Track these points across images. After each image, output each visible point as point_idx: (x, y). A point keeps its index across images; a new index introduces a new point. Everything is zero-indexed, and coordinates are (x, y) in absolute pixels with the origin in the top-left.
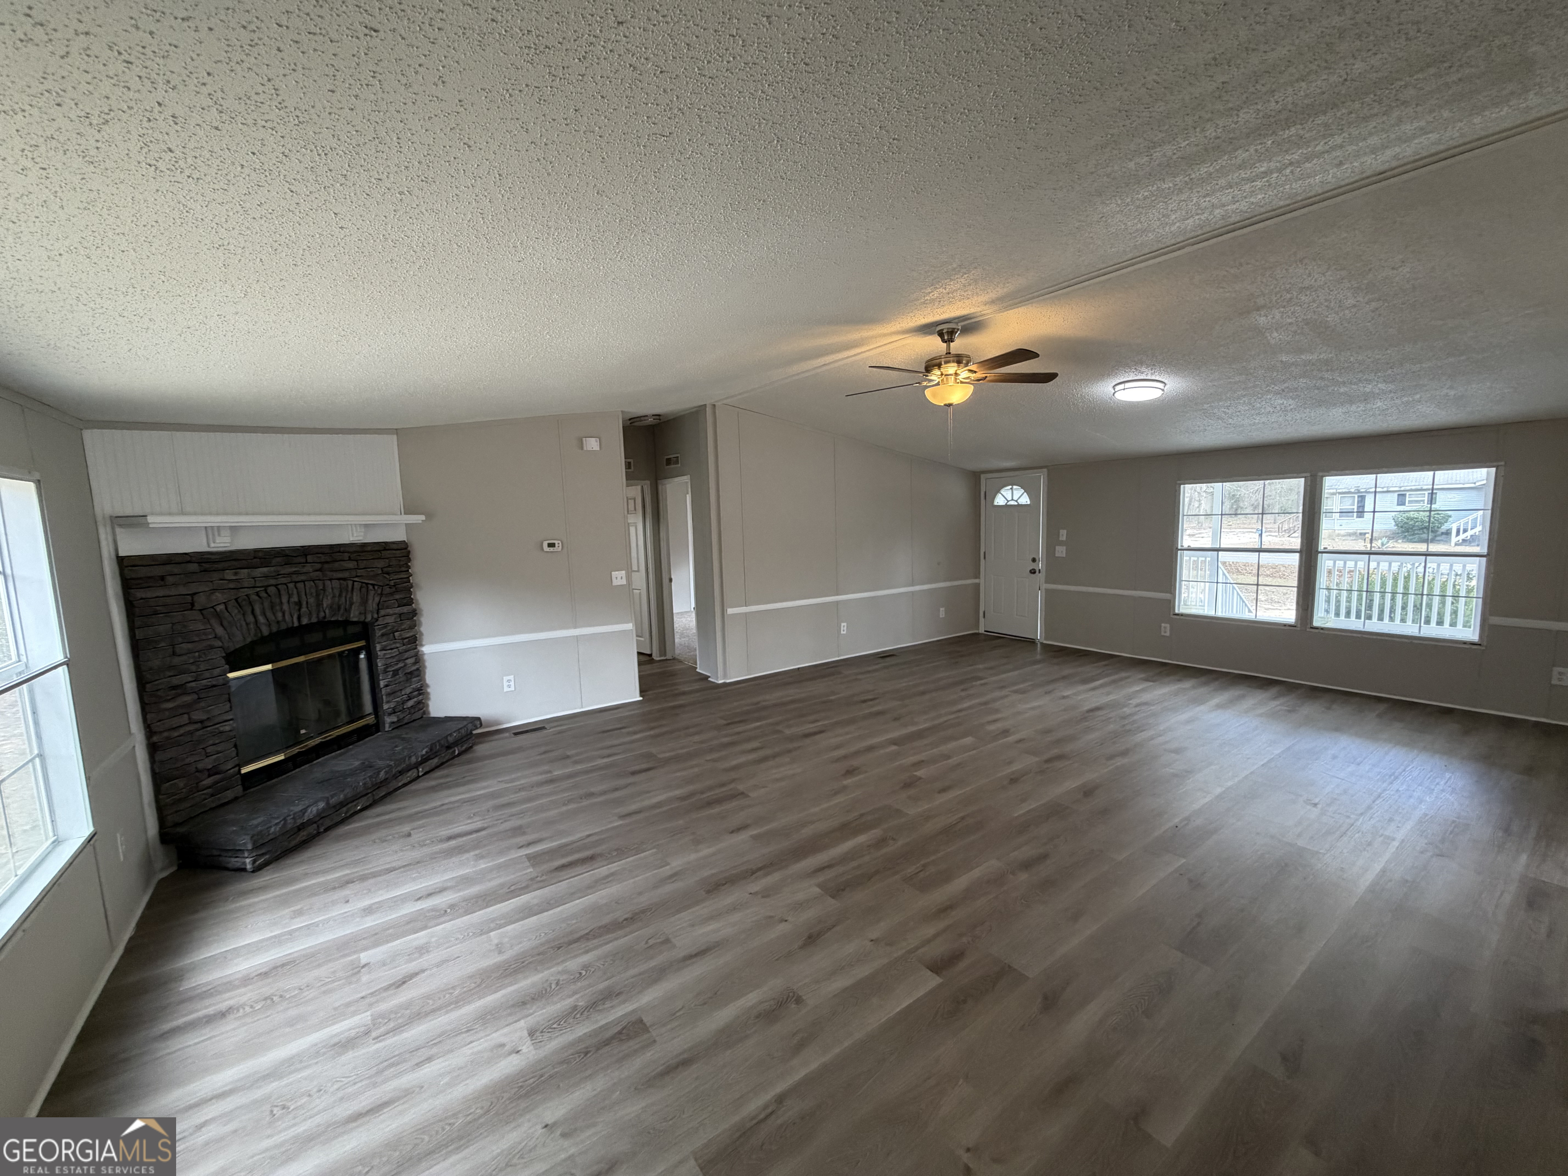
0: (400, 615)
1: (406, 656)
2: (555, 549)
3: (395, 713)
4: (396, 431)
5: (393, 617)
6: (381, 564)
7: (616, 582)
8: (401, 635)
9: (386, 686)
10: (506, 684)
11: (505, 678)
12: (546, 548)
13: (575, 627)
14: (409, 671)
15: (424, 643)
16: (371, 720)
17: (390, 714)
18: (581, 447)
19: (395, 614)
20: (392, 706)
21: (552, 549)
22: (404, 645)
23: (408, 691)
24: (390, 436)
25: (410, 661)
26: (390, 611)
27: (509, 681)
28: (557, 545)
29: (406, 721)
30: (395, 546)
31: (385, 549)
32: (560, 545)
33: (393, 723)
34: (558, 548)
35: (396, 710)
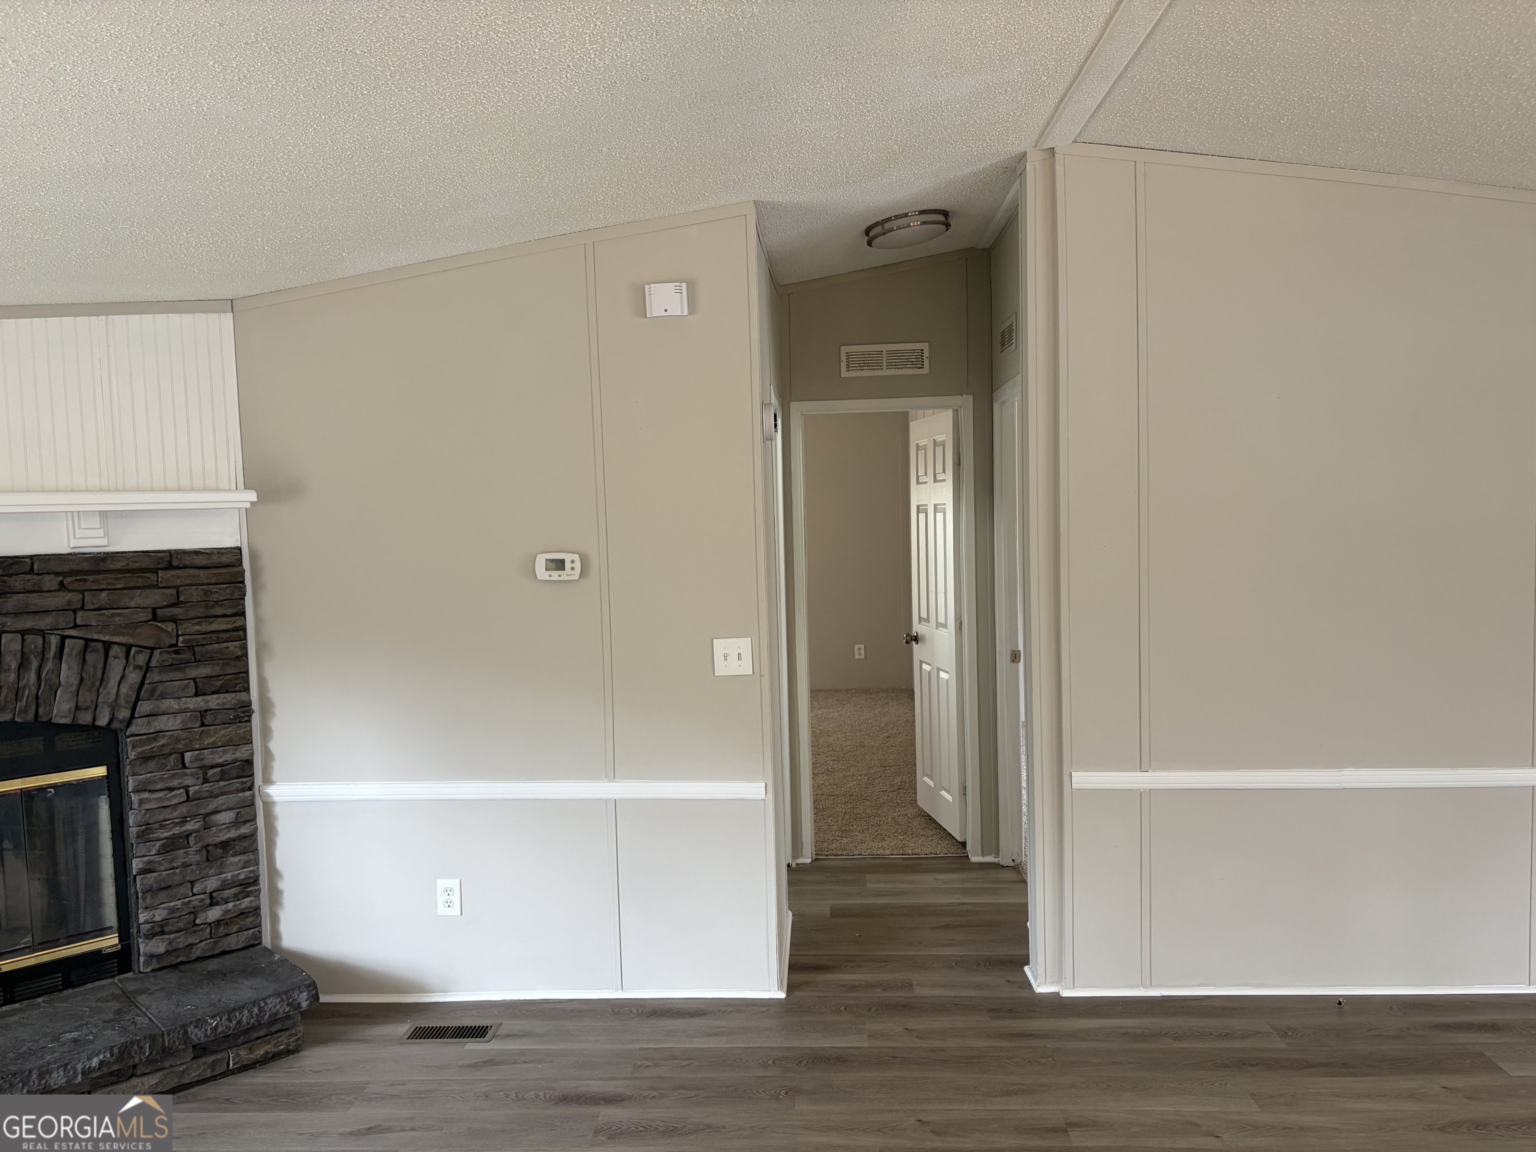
0: (203, 713)
1: (211, 808)
2: (564, 575)
3: (163, 933)
4: (232, 304)
5: (179, 719)
6: (155, 598)
7: (722, 668)
8: (197, 759)
9: (144, 872)
10: (441, 898)
11: (442, 884)
12: (542, 573)
13: (613, 776)
14: (219, 840)
15: (274, 777)
16: (110, 941)
17: (151, 936)
18: (641, 307)
19: (185, 711)
20: (158, 918)
21: (555, 575)
22: (206, 781)
23: (212, 884)
24: (213, 317)
25: (226, 817)
26: (173, 704)
27: (448, 891)
28: (568, 565)
29: (197, 953)
30: (199, 561)
31: (170, 567)
32: (578, 565)
33: (159, 957)
34: (572, 572)
35: (166, 929)
